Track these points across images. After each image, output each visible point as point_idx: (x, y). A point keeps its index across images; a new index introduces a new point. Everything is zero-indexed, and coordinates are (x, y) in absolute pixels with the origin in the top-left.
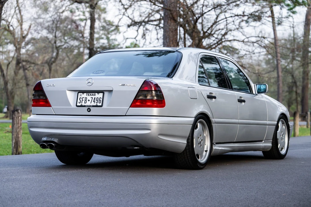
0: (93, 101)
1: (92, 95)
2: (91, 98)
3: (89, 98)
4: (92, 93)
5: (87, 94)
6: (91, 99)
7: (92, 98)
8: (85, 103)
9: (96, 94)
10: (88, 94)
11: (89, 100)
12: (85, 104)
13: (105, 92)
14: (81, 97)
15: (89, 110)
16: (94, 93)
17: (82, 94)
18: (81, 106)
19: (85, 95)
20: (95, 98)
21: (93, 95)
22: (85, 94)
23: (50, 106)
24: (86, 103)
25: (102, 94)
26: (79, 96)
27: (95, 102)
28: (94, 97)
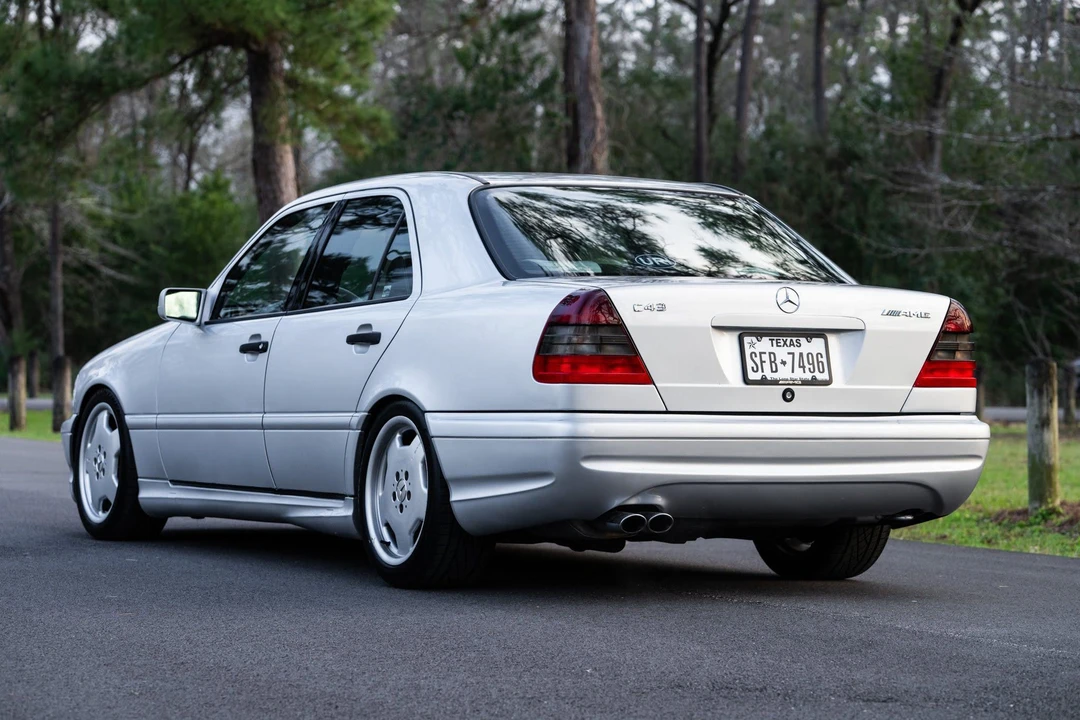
0: (800, 367)
1: (788, 343)
2: (789, 353)
3: (782, 353)
4: (789, 339)
5: (772, 340)
6: (788, 359)
7: (793, 354)
8: (772, 371)
9: (803, 340)
10: (774, 342)
11: (784, 363)
12: (776, 376)
13: (828, 335)
14: (752, 350)
15: (788, 396)
16: (794, 339)
17: (754, 339)
18: (764, 381)
19: (765, 345)
20: (801, 354)
21: (792, 344)
22: (766, 340)
23: (648, 380)
24: (776, 371)
25: (821, 341)
26: (747, 346)
27: (804, 367)
28: (796, 351)
